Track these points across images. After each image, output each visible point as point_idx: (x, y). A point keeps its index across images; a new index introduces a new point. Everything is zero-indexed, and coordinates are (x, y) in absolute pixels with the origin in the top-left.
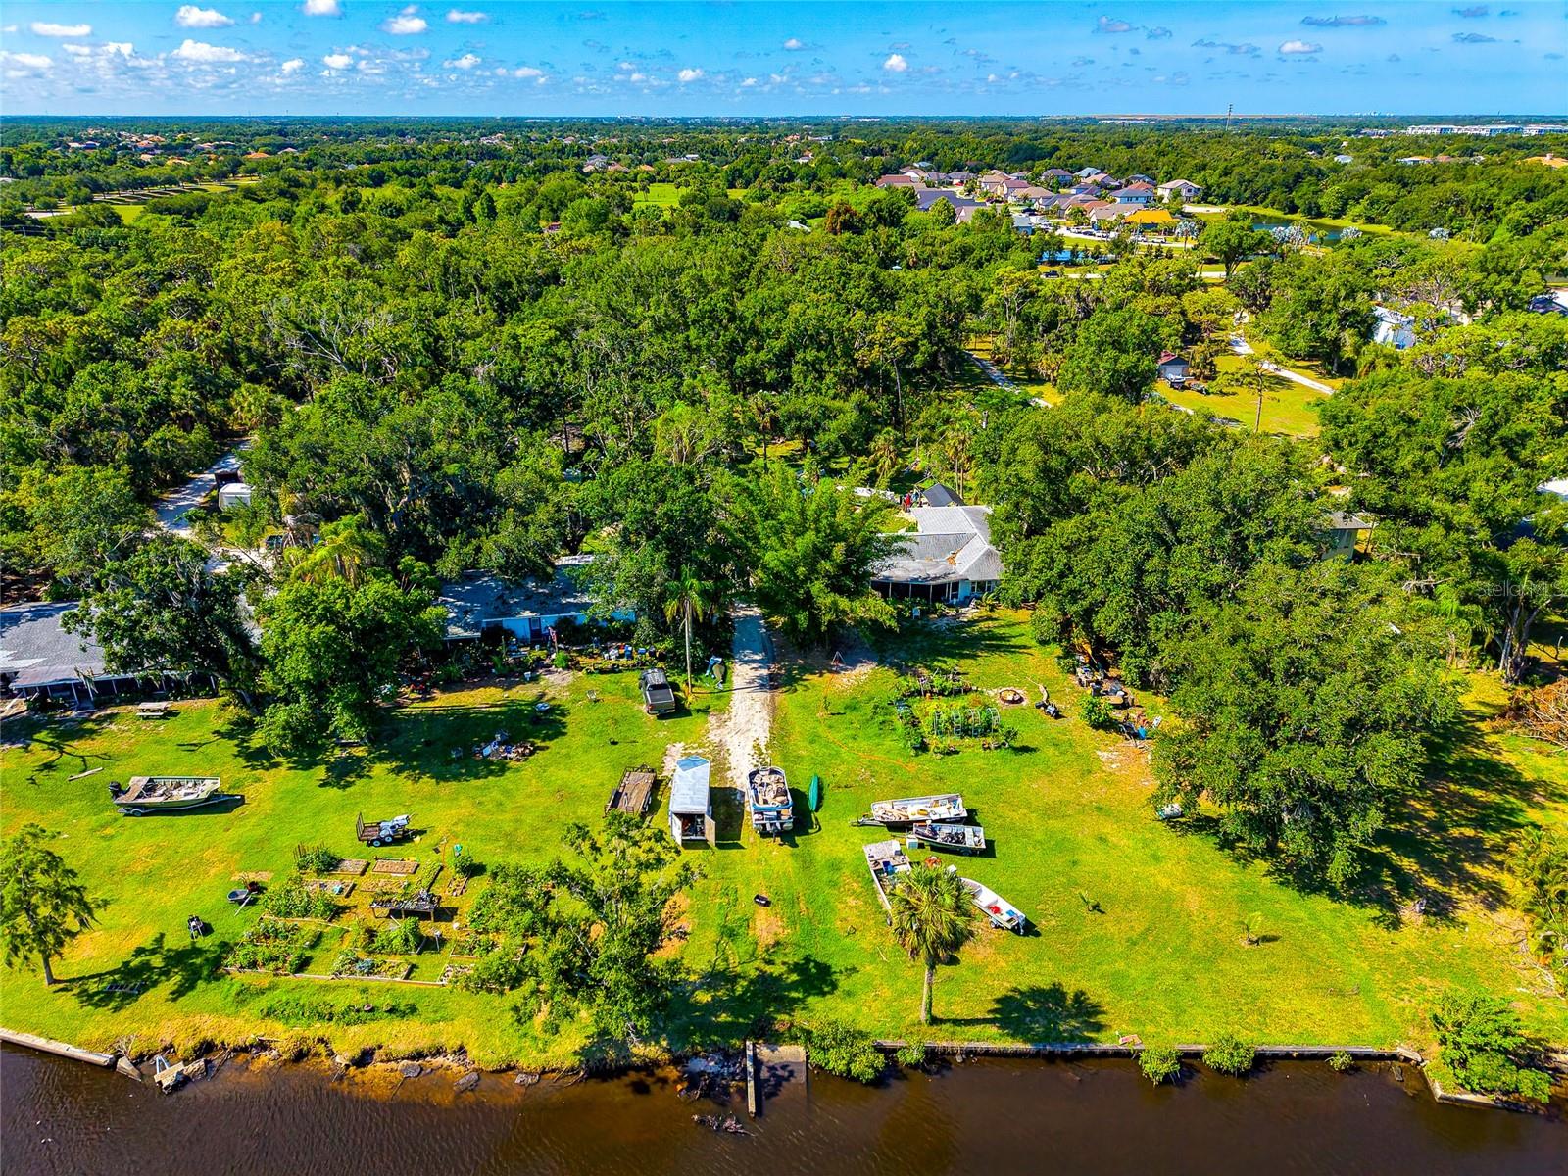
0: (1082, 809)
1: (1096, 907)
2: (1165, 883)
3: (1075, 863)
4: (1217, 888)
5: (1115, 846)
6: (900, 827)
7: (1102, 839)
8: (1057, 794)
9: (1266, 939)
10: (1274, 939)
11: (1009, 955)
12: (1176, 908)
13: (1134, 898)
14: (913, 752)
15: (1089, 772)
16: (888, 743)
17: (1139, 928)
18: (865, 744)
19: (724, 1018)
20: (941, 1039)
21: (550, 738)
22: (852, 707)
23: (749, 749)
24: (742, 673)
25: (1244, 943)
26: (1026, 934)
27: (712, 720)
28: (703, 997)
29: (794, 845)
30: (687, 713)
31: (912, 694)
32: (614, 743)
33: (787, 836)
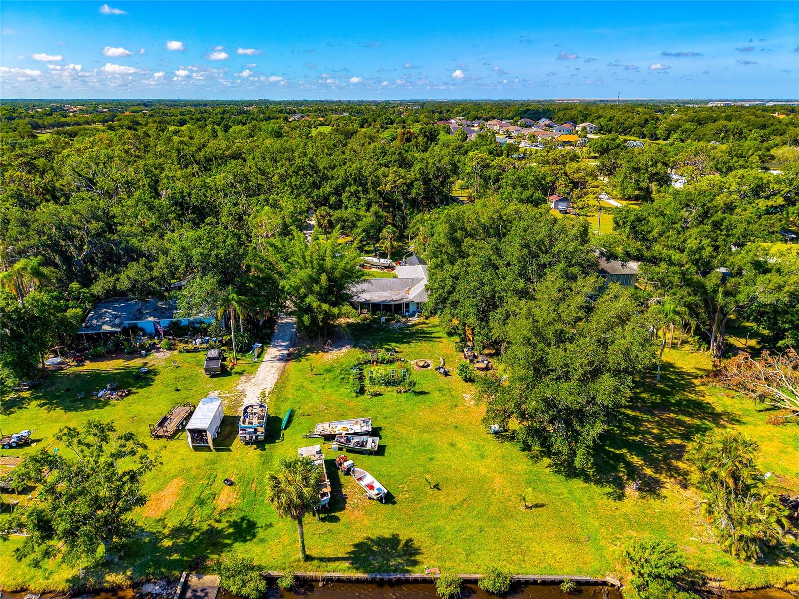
0: (446, 427)
1: (437, 487)
2: (483, 471)
3: (431, 459)
4: (515, 474)
5: (460, 449)
6: (329, 438)
7: (452, 445)
8: (433, 418)
9: (537, 506)
10: (542, 506)
11: (372, 516)
12: (486, 487)
13: (462, 481)
14: (355, 395)
15: (456, 406)
16: (342, 390)
17: (460, 499)
18: (328, 391)
19: (175, 556)
20: (310, 571)
21: (141, 387)
22: (328, 371)
23: (258, 394)
24: (272, 352)
25: (523, 509)
26: (386, 503)
27: (243, 378)
28: (167, 543)
29: (264, 449)
30: (229, 374)
31: (366, 363)
32: (178, 390)
33: (260, 444)
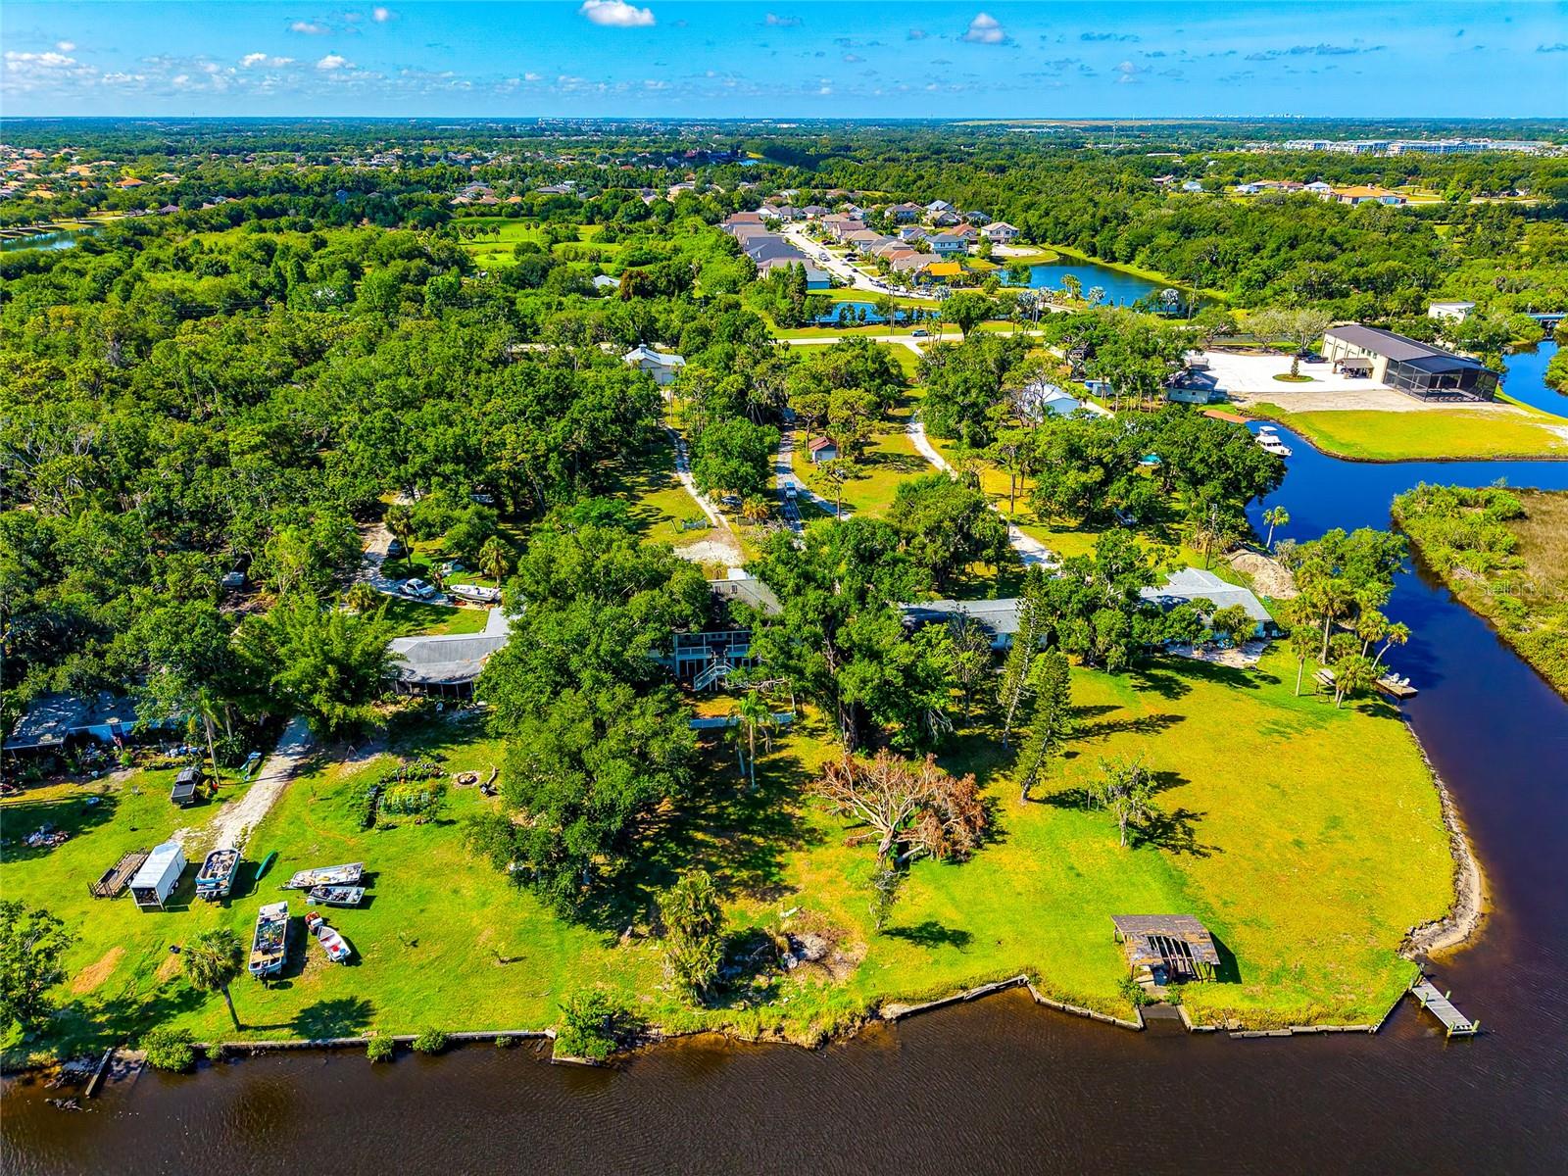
0: (458, 868)
1: (414, 944)
2: (476, 923)
4: (510, 925)
5: (462, 897)
6: (305, 890)
7: (456, 891)
8: (448, 858)
9: (515, 960)
10: (521, 959)
11: (328, 979)
12: (469, 941)
13: (446, 936)
14: (359, 829)
16: (346, 822)
17: (433, 956)
18: (329, 823)
22: (338, 793)
23: (238, 832)
26: (348, 965)
27: (225, 807)
28: (101, 1019)
29: (228, 906)
30: (207, 802)
31: (393, 779)
32: (134, 830)
33: (225, 901)
